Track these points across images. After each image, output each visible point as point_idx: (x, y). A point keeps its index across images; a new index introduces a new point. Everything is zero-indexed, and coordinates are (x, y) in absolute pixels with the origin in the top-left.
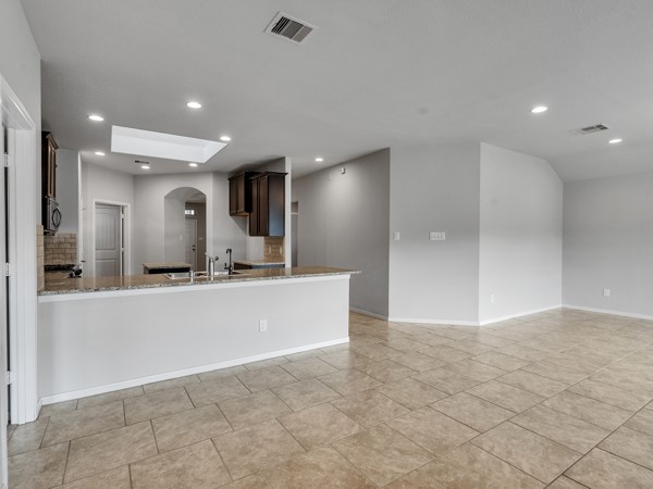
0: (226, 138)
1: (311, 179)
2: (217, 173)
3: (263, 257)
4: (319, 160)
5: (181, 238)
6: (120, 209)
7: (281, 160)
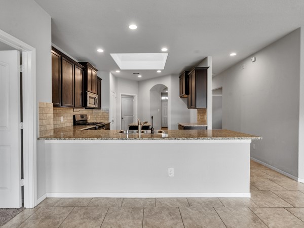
0: (164, 49)
1: (230, 71)
2: (173, 75)
3: (196, 122)
4: (233, 54)
5: (159, 111)
6: (132, 97)
7: (205, 60)
